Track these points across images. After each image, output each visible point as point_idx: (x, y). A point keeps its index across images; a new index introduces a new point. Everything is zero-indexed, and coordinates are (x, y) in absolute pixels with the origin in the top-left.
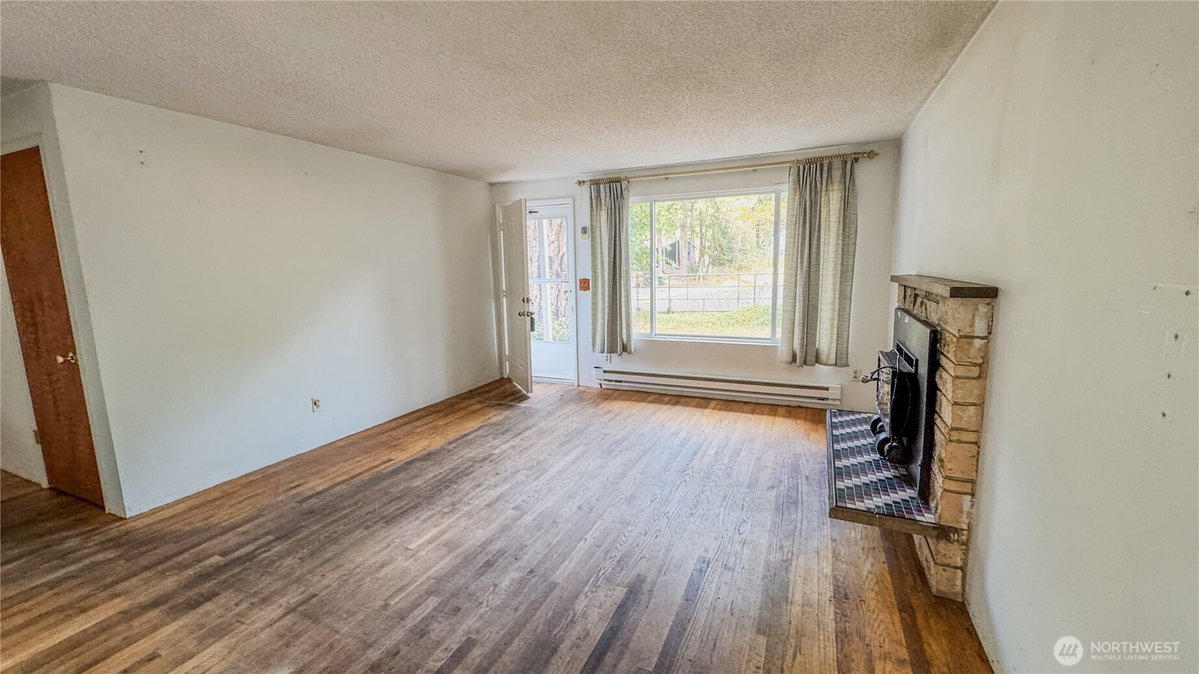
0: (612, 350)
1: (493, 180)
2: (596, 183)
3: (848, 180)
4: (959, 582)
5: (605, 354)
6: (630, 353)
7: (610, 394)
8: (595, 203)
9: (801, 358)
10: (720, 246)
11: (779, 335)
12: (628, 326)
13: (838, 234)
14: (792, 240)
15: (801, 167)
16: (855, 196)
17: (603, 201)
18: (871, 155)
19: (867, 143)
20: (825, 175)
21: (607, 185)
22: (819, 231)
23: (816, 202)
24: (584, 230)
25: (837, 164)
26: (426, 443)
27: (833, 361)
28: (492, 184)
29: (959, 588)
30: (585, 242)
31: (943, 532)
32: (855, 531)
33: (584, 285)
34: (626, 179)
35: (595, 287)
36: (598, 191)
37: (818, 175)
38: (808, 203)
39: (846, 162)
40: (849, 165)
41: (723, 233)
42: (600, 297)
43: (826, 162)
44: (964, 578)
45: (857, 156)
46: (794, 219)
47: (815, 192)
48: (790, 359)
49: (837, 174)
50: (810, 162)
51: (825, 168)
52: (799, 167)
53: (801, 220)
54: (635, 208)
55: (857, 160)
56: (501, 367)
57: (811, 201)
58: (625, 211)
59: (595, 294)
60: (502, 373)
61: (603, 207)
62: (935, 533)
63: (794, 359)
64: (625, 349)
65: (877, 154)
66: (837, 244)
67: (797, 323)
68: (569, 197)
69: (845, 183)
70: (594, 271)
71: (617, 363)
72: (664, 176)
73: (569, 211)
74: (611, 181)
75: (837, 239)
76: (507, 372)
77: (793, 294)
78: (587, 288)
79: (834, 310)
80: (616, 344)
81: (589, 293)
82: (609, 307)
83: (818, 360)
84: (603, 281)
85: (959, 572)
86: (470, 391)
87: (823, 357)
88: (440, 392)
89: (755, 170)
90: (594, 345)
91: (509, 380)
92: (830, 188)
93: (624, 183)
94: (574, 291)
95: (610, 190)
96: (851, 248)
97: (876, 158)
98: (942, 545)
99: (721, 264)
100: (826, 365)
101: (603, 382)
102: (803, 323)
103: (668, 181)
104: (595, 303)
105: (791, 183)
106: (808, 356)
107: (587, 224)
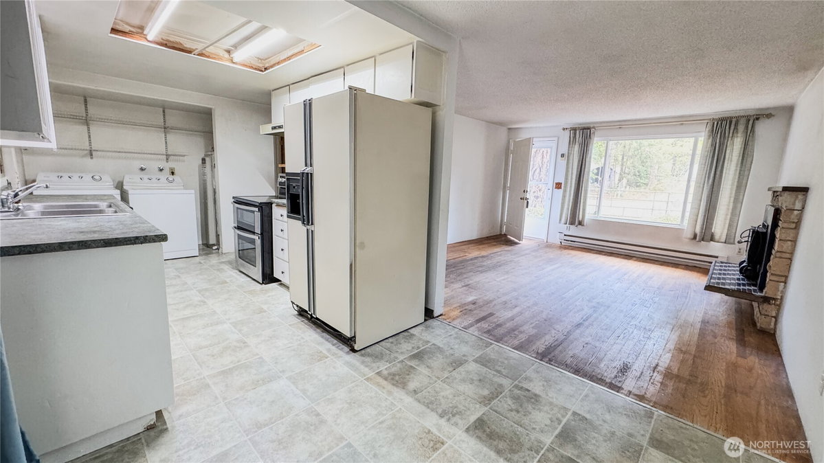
0: (572, 223)
1: (510, 127)
2: (574, 130)
3: (749, 132)
4: (773, 324)
5: (567, 225)
6: (583, 225)
7: (566, 248)
8: (572, 141)
9: (700, 236)
10: (639, 172)
11: (686, 222)
12: (584, 210)
13: (737, 164)
14: (703, 166)
15: (716, 123)
16: (753, 141)
17: (577, 140)
18: (769, 116)
19: (768, 109)
20: (732, 127)
21: (581, 131)
22: (724, 162)
23: (723, 144)
24: (563, 155)
25: (743, 121)
26: (479, 253)
27: (724, 241)
28: (509, 129)
29: (772, 326)
30: (563, 162)
31: (766, 300)
32: (717, 297)
33: (558, 186)
34: (594, 127)
35: (565, 187)
36: (575, 134)
37: (727, 127)
38: (717, 144)
39: (749, 120)
40: (751, 122)
41: (643, 162)
42: (568, 193)
43: (734, 120)
44: (776, 321)
45: (758, 117)
46: (706, 153)
47: (723, 136)
48: (692, 237)
49: (741, 128)
50: (722, 120)
51: (733, 123)
52: (714, 123)
53: (711, 154)
54: (597, 146)
55: (757, 119)
56: (501, 227)
57: (720, 141)
58: (591, 145)
59: (565, 191)
60: (501, 231)
61: (577, 143)
62: (762, 300)
63: (695, 237)
64: (580, 223)
65: (774, 116)
66: (736, 170)
67: (700, 215)
68: (555, 137)
69: (747, 132)
70: (566, 179)
71: (574, 231)
72: (620, 127)
73: (554, 145)
74: (584, 129)
75: (737, 166)
76: (504, 231)
77: (699, 198)
78: (560, 188)
79: (728, 209)
80: (574, 219)
81: (561, 191)
82: (573, 199)
83: (712, 239)
84: (571, 184)
85: (774, 319)
86: (487, 237)
87: (717, 237)
88: (474, 235)
89: (682, 124)
90: (560, 220)
91: (505, 235)
92: (735, 135)
93: (592, 130)
94: (551, 189)
95: (583, 135)
96: (746, 173)
97: (772, 118)
98: (765, 306)
99: (637, 186)
100: (718, 242)
101: (563, 241)
102: (705, 216)
103: (620, 130)
104: (564, 196)
105: (707, 132)
106: (706, 236)
107: (566, 153)
